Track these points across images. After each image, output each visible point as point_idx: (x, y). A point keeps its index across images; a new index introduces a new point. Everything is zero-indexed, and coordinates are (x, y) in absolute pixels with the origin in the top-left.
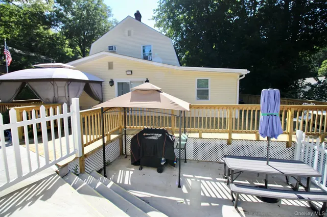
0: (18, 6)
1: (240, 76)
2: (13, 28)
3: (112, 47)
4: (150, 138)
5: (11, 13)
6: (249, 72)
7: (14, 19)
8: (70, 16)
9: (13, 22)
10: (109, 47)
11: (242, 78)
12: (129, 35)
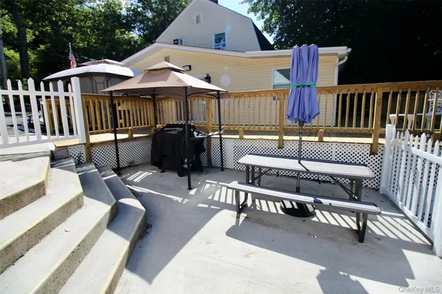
0: (91, 8)
1: (340, 60)
2: (89, 35)
3: (177, 40)
4: (169, 132)
5: (86, 17)
6: (350, 50)
7: (89, 23)
8: (149, 14)
9: (89, 27)
10: (174, 41)
11: (342, 62)
12: (197, 22)
